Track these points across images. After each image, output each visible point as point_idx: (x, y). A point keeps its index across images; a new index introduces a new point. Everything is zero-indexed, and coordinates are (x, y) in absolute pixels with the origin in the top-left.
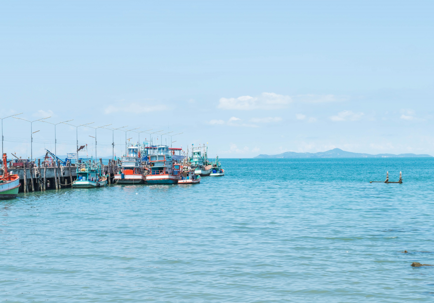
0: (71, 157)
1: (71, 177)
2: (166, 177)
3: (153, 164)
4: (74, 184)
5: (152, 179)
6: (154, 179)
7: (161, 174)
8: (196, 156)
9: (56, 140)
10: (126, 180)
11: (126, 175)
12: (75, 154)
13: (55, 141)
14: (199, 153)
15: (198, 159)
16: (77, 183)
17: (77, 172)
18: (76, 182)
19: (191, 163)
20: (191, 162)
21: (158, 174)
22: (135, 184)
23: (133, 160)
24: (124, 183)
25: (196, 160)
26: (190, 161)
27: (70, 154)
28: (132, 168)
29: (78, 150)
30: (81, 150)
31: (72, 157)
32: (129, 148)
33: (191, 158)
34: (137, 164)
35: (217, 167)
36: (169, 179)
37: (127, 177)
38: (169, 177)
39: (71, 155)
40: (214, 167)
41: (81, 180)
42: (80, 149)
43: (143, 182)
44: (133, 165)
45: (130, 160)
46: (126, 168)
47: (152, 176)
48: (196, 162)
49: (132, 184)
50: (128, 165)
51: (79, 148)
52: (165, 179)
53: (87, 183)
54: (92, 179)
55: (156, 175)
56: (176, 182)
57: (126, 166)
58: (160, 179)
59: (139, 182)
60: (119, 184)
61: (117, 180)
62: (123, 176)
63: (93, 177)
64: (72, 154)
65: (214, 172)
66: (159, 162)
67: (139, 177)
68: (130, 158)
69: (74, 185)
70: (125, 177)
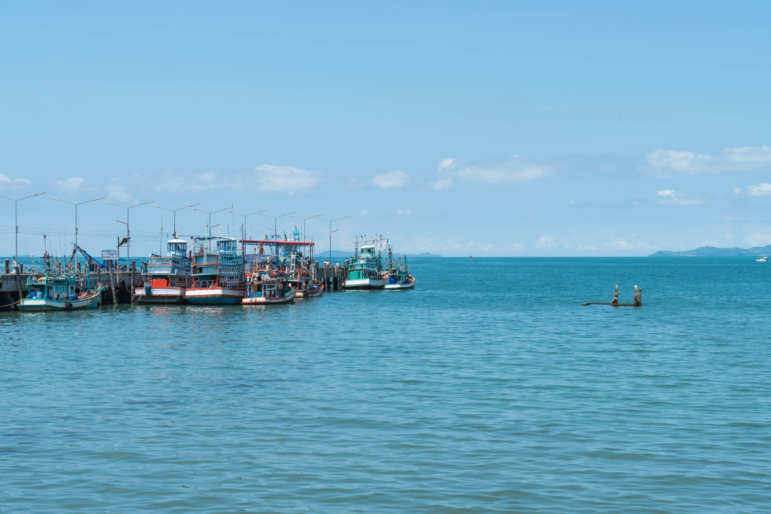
0: (107, 257)
1: (20, 292)
2: (218, 292)
3: (201, 270)
4: (22, 304)
5: (194, 296)
6: (198, 296)
7: (210, 287)
8: (367, 255)
9: (17, 228)
10: (155, 297)
11: (155, 288)
12: (115, 251)
13: (15, 230)
14: (369, 251)
15: (365, 260)
16: (27, 302)
17: (28, 284)
18: (24, 301)
19: (355, 267)
20: (353, 266)
21: (205, 286)
22: (169, 304)
23: (168, 262)
24: (150, 301)
25: (362, 262)
26: (352, 263)
27: (106, 251)
28: (165, 277)
29: (119, 245)
30: (124, 245)
31: (109, 256)
32: (169, 242)
33: (355, 258)
34: (173, 271)
35: (397, 274)
36: (223, 296)
37: (156, 292)
38: (223, 292)
39: (107, 253)
40: (392, 274)
41: (34, 297)
42: (122, 244)
43: (182, 302)
44: (167, 272)
45: (164, 262)
46: (155, 277)
47: (196, 291)
48: (362, 265)
49: (164, 304)
50: (159, 271)
51: (120, 241)
52: (215, 295)
53: (42, 302)
54: (58, 296)
55: (201, 289)
56: (236, 302)
57: (156, 272)
58: (207, 296)
59: (176, 301)
60: (141, 303)
61: (139, 296)
62: (149, 290)
63: (59, 291)
64: (109, 251)
65: (391, 283)
66: (209, 266)
67: (176, 292)
68: (162, 259)
69: (21, 306)
70: (152, 291)
